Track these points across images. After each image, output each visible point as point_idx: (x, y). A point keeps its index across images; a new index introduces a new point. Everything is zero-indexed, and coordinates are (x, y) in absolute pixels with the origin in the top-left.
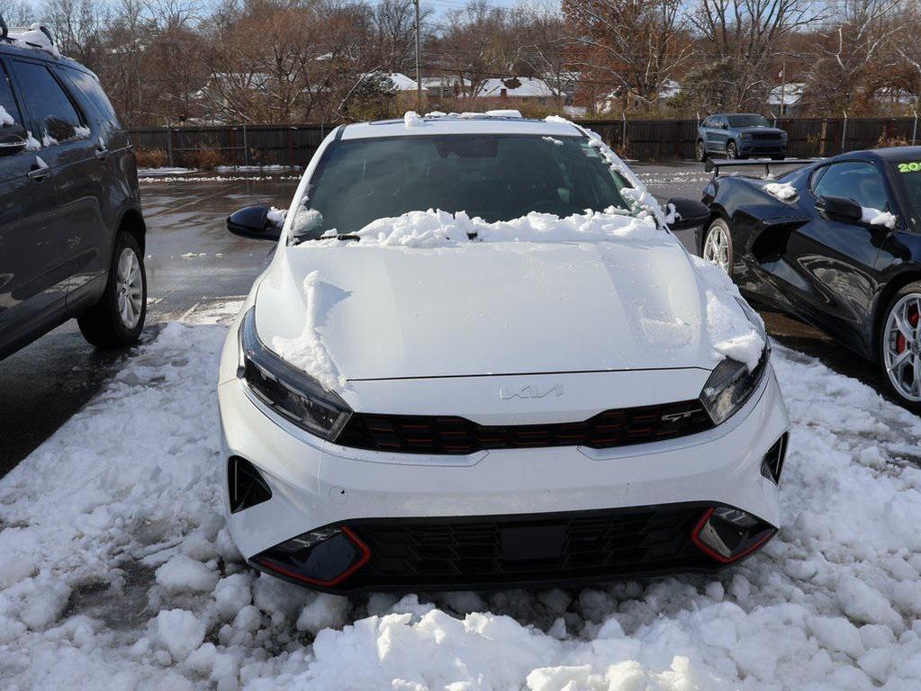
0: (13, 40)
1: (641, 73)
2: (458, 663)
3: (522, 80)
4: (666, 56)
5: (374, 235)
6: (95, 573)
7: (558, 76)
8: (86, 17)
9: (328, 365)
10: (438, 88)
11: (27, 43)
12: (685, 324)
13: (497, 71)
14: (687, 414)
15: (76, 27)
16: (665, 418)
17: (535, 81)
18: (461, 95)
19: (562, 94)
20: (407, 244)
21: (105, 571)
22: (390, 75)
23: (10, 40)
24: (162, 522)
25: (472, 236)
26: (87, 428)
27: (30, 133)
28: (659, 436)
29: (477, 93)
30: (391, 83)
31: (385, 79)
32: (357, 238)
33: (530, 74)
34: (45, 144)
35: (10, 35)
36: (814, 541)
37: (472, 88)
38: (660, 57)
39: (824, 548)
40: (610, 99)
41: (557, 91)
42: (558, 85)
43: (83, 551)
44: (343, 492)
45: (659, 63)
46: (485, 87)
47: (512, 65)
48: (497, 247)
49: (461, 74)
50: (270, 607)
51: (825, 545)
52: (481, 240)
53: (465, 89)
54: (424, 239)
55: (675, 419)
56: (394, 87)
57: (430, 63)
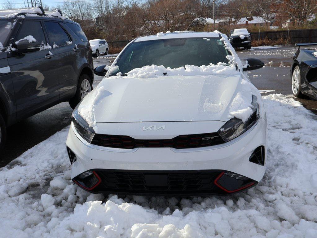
0: (47, 15)
1: (301, 12)
3: (254, 17)
4: (311, 5)
5: (132, 74)
6: (37, 181)
7: (267, 15)
8: (107, 6)
10: (223, 22)
11: (52, 16)
12: (222, 105)
13: (244, 15)
14: (212, 138)
15: (104, 9)
16: (203, 139)
17: (259, 18)
18: (231, 24)
19: (269, 22)
20: (140, 77)
22: (206, 18)
23: (46, 15)
24: (65, 166)
25: (165, 74)
26: (58, 136)
27: (48, 44)
28: (202, 145)
29: (237, 23)
30: (206, 21)
31: (203, 20)
32: (127, 75)
33: (257, 15)
34: (54, 47)
35: (45, 13)
36: (279, 187)
37: (235, 21)
38: (308, 6)
39: (282, 190)
40: (288, 22)
41: (267, 21)
42: (268, 19)
43: (36, 174)
45: (308, 8)
46: (240, 21)
47: (250, 12)
49: (231, 17)
50: (80, 195)
51: (283, 189)
52: (168, 75)
53: (232, 22)
54: (146, 75)
55: (207, 139)
56: (207, 23)
57: (220, 13)
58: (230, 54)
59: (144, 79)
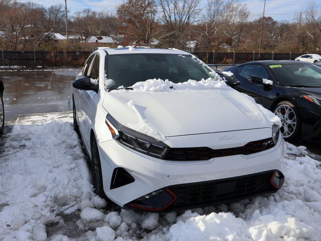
1: (145, 36)
2: (226, 229)
3: (103, 37)
4: (153, 30)
5: (138, 87)
7: (116, 36)
9: (156, 132)
10: (72, 39)
12: (258, 114)
13: (94, 33)
14: (269, 142)
16: (263, 144)
17: (108, 37)
18: (81, 42)
19: (118, 42)
20: (153, 91)
21: (53, 218)
24: (63, 197)
25: (171, 88)
29: (87, 41)
30: (55, 36)
31: (52, 35)
32: (132, 89)
33: (106, 35)
37: (85, 39)
38: (151, 31)
40: (134, 44)
41: (116, 41)
42: (116, 39)
44: (168, 176)
45: (150, 33)
46: (90, 39)
47: (99, 32)
48: (179, 91)
49: (81, 34)
52: (174, 89)
53: (83, 40)
55: (266, 144)
58: (210, 71)
59: (157, 93)
